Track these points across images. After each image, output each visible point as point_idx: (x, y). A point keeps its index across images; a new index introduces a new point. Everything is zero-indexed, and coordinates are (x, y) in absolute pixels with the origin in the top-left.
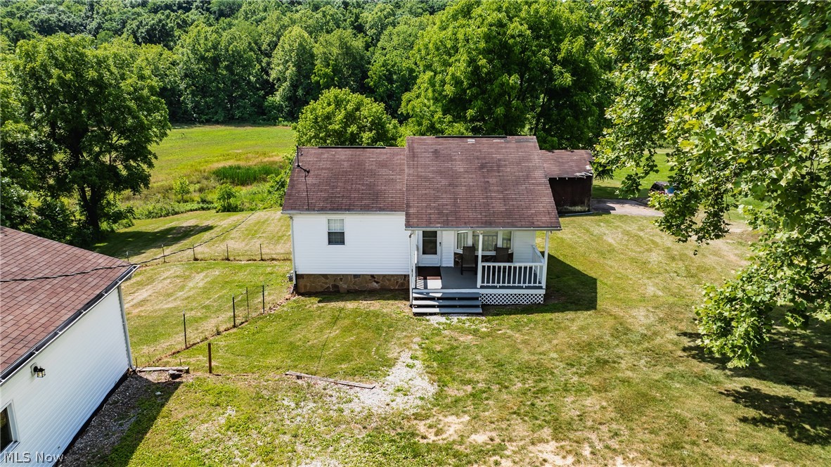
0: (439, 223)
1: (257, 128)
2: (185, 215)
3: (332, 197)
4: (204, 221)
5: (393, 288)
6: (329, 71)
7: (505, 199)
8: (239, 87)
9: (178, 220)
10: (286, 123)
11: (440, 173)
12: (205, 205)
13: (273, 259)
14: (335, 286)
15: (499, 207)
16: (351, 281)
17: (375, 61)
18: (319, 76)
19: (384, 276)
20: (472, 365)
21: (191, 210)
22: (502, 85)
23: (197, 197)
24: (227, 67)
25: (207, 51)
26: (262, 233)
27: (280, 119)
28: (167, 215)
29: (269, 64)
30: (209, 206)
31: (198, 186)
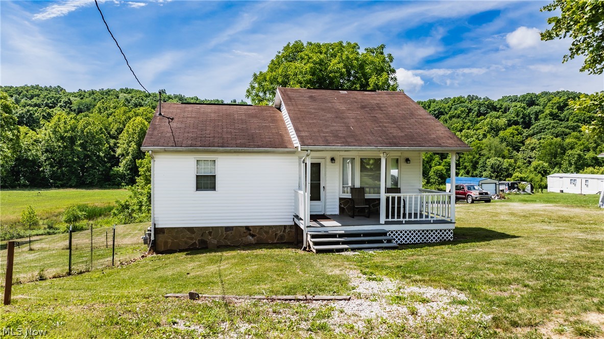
0: (338, 143)
3: (201, 137)
5: (272, 241)
8: (91, 160)
10: (127, 187)
12: (51, 231)
14: (203, 241)
16: (222, 235)
19: (261, 227)
21: (37, 235)
23: (44, 224)
24: (81, 145)
25: (66, 132)
27: (123, 184)
29: (115, 144)
30: (56, 231)
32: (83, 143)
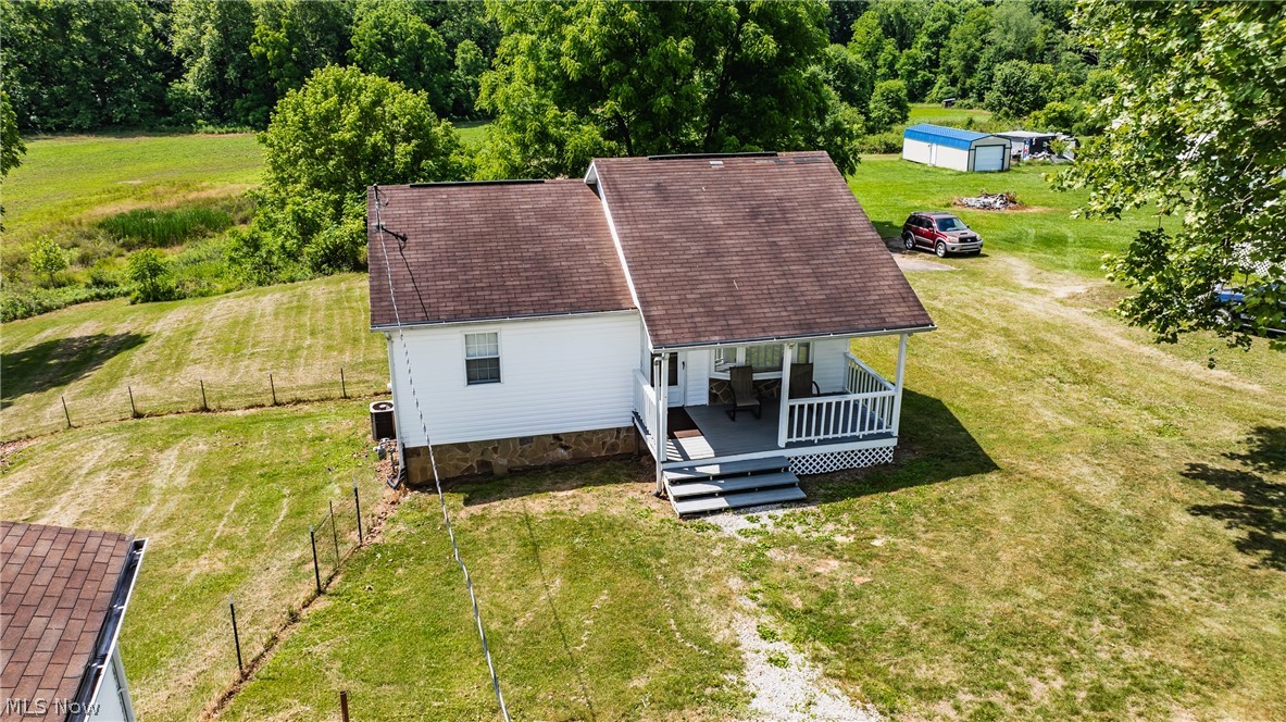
0: (715, 333)
1: (157, 138)
2: (65, 312)
3: (468, 291)
4: (115, 325)
5: (598, 454)
6: (281, 35)
7: (819, 277)
8: (115, 66)
9: (54, 323)
10: (210, 128)
12: (103, 290)
13: (299, 401)
14: (484, 464)
15: (811, 291)
16: (515, 451)
17: (360, 19)
18: (264, 44)
19: (579, 434)
21: (76, 302)
22: (665, 56)
23: (82, 274)
24: (86, 30)
26: (254, 346)
27: (200, 121)
28: (28, 314)
29: (166, 24)
30: (111, 291)
31: (76, 253)
32: (89, 26)
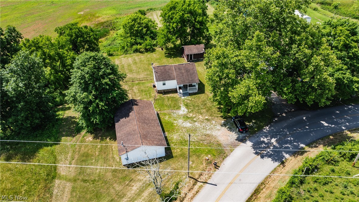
5: (174, 91)
11: (180, 73)
16: (167, 90)
19: (172, 89)
20: (190, 106)
